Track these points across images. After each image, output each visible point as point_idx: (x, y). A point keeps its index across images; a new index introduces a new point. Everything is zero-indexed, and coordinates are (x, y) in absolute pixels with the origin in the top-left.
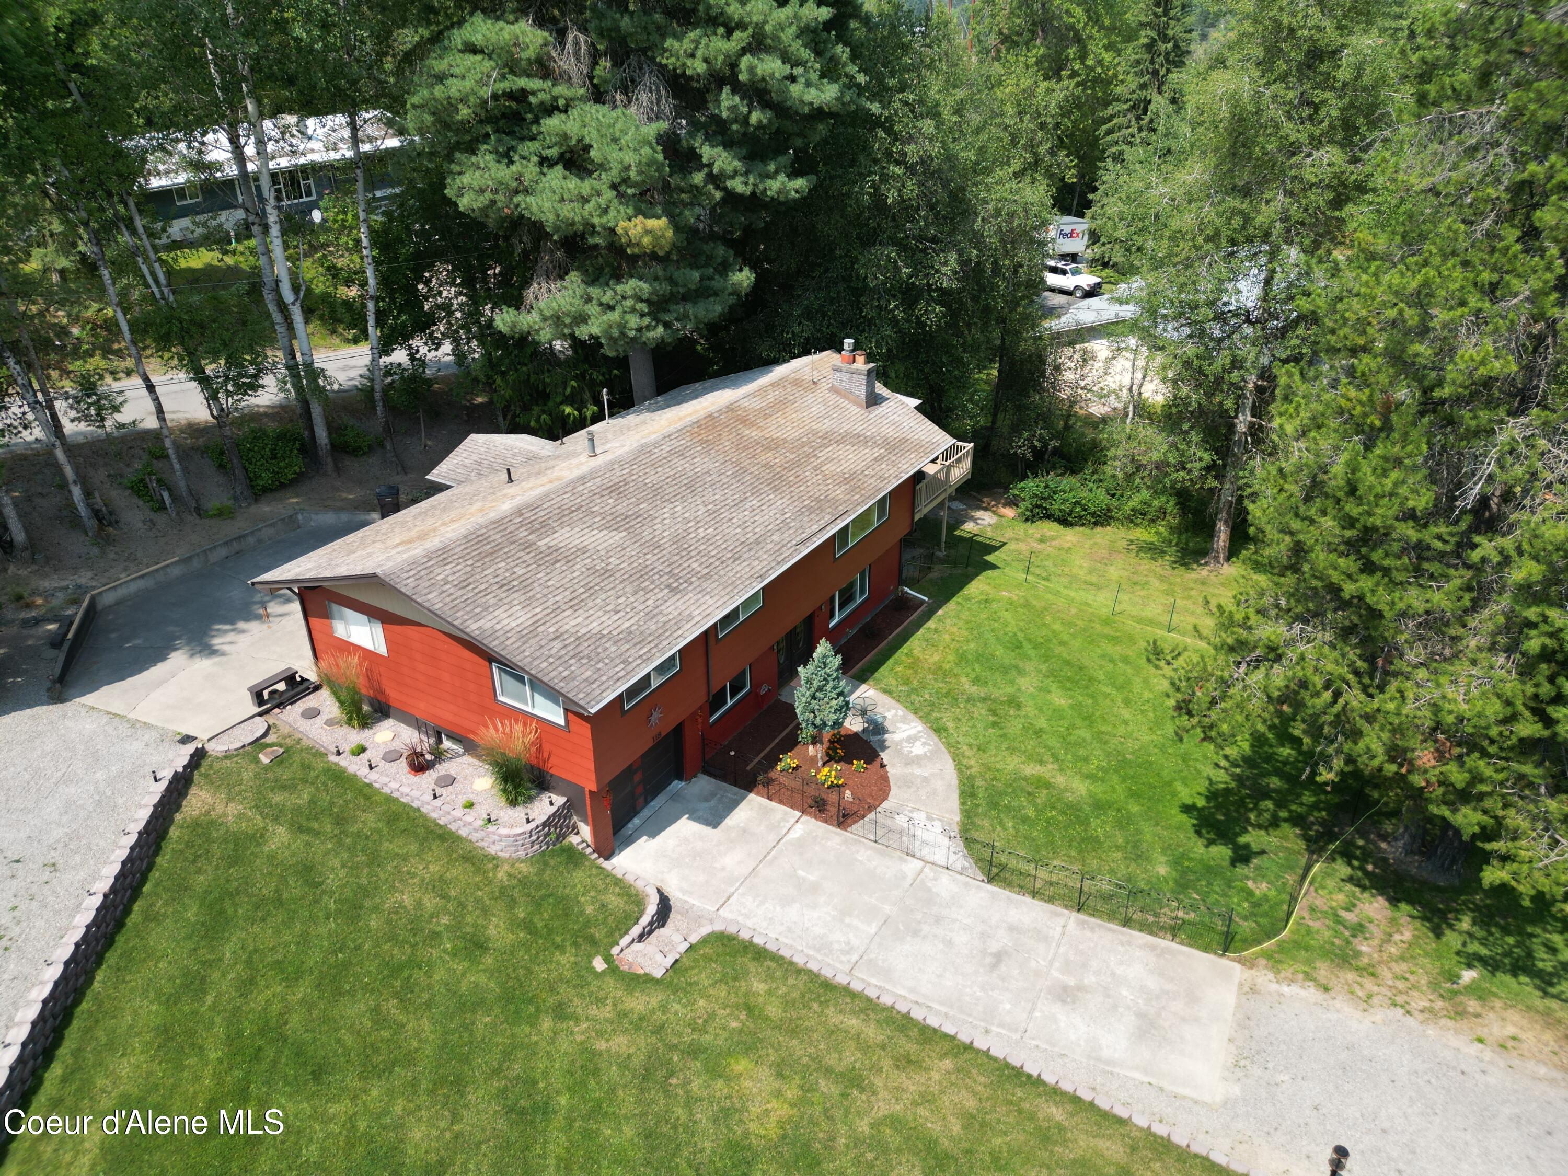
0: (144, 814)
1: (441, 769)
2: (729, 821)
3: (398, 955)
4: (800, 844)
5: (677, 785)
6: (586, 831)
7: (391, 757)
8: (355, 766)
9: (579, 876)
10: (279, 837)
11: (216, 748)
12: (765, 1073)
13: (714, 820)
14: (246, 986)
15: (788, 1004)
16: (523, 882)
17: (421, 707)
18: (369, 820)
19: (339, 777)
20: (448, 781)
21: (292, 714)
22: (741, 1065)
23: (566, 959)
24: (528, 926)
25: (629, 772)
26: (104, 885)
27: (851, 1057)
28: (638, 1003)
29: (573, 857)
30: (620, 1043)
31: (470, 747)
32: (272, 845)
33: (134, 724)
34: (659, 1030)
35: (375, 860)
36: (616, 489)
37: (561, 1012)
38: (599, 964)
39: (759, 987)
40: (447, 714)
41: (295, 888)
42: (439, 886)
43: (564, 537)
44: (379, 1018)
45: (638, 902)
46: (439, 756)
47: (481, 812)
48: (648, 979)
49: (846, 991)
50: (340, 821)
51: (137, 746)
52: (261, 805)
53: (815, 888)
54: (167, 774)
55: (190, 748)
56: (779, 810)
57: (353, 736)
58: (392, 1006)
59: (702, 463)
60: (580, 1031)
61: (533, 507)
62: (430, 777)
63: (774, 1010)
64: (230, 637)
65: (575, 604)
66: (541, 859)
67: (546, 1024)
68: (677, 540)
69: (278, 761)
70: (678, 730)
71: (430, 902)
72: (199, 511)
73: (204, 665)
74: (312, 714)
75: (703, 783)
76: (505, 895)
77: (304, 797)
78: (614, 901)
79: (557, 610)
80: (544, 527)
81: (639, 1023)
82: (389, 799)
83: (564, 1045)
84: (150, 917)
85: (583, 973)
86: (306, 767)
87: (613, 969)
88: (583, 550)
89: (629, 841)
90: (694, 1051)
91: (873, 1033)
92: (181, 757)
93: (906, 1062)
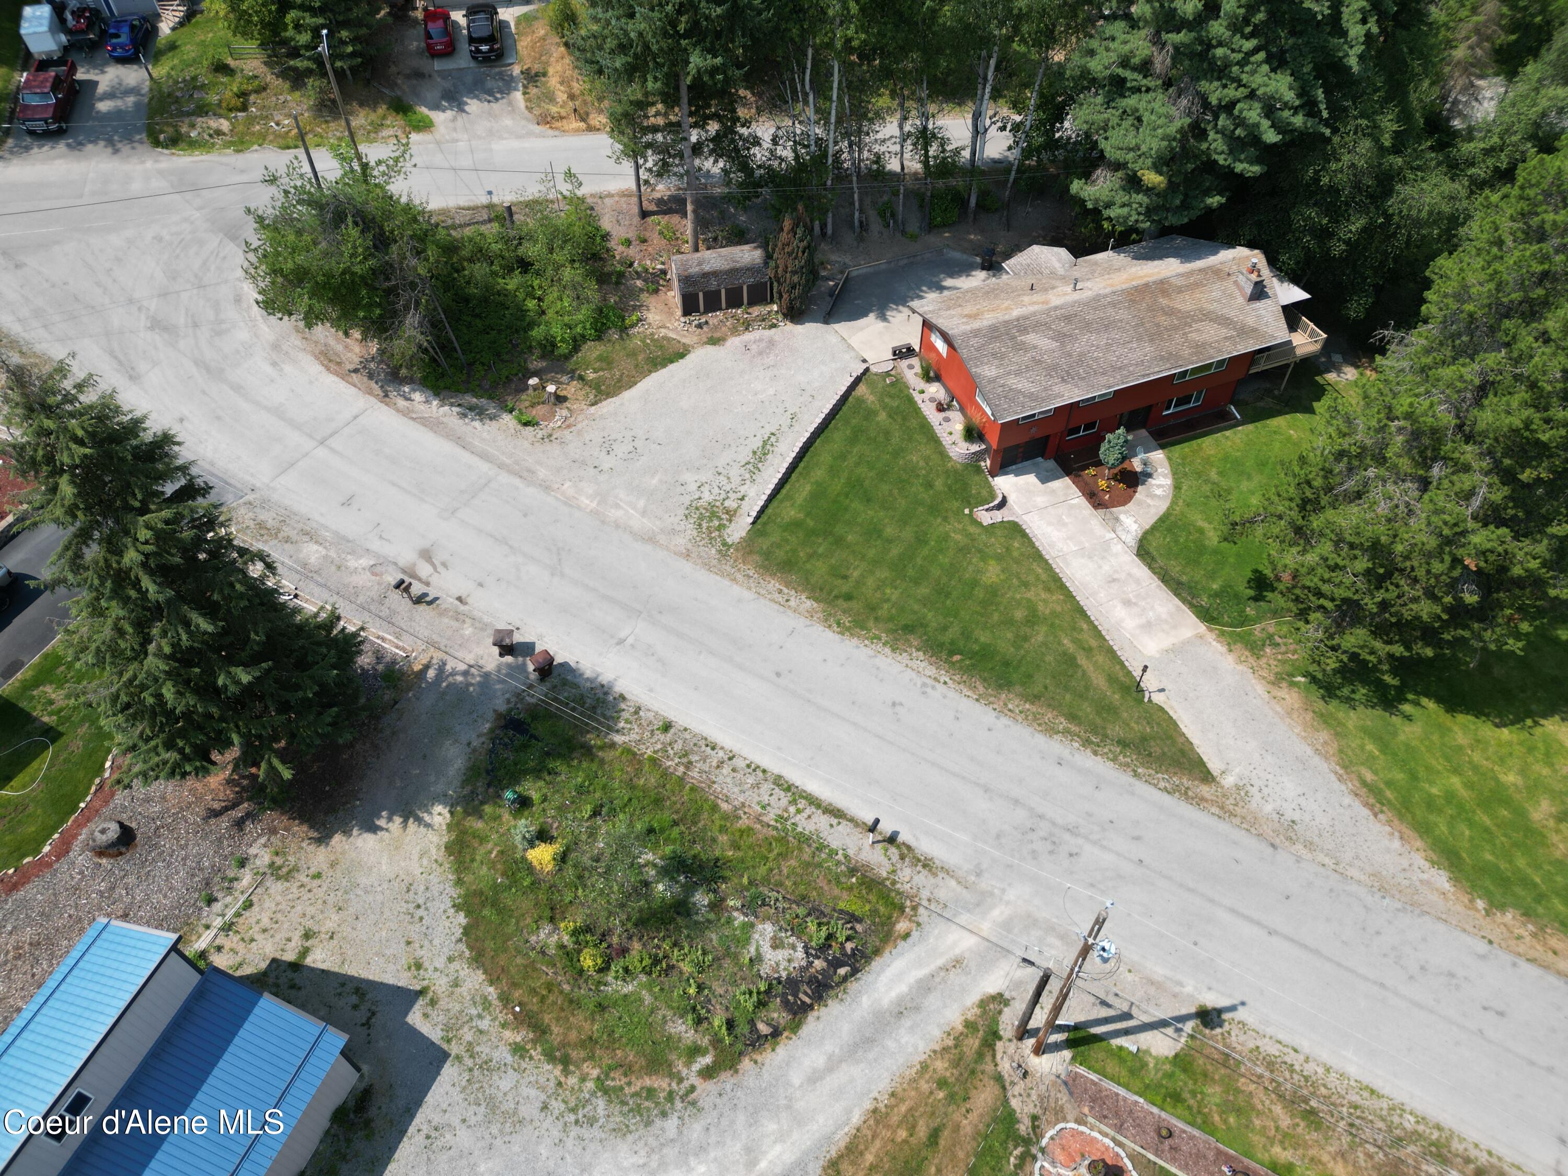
0: (844, 389)
1: (948, 414)
2: (1049, 484)
3: (904, 477)
4: (1072, 507)
5: (1040, 459)
6: (988, 462)
7: (932, 400)
8: (918, 398)
9: (977, 478)
10: (882, 416)
11: (874, 369)
12: (998, 568)
13: (1044, 480)
14: (857, 464)
15: (1022, 554)
16: (956, 471)
17: (951, 384)
18: (914, 423)
19: (910, 401)
20: (947, 420)
21: (904, 364)
22: (992, 562)
23: (956, 504)
24: (950, 487)
25: (1018, 446)
26: (826, 411)
27: (1031, 579)
28: (972, 529)
29: (979, 470)
30: (958, 537)
31: (962, 410)
32: (879, 419)
33: (849, 346)
34: (973, 540)
35: (910, 439)
36: (1068, 318)
37: (945, 519)
38: (967, 511)
39: (1016, 545)
40: (958, 392)
41: (881, 438)
42: (927, 459)
43: (1031, 338)
44: (891, 493)
45: (993, 497)
46: (949, 407)
47: (953, 438)
48: (980, 524)
49: (1046, 561)
50: (904, 419)
51: (847, 357)
52: (881, 400)
53: (1065, 524)
54: (855, 375)
55: (864, 366)
56: (1074, 491)
57: (922, 384)
58: (896, 491)
59: (1123, 314)
60: (948, 527)
61: (1026, 318)
62: (943, 415)
63: (1015, 554)
64: (894, 313)
65: (1018, 373)
66: (966, 466)
67: (939, 520)
68: (1082, 355)
69: (892, 384)
70: (1048, 437)
71: (922, 463)
72: (903, 233)
73: (881, 325)
74: (911, 367)
75: (1051, 464)
76: (947, 472)
77: (895, 403)
78: (984, 493)
79: (1009, 373)
80: (1024, 330)
81: (968, 535)
82: (925, 418)
83: (941, 529)
84: (836, 428)
85: (959, 512)
86: (901, 391)
87: (971, 515)
88: (1035, 347)
89: (1006, 473)
90: (980, 551)
91: (1044, 577)
92: (859, 369)
93: (1048, 590)
